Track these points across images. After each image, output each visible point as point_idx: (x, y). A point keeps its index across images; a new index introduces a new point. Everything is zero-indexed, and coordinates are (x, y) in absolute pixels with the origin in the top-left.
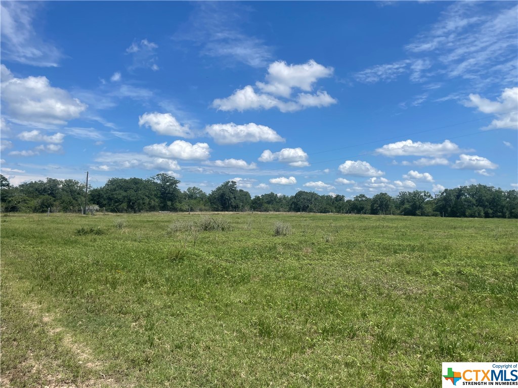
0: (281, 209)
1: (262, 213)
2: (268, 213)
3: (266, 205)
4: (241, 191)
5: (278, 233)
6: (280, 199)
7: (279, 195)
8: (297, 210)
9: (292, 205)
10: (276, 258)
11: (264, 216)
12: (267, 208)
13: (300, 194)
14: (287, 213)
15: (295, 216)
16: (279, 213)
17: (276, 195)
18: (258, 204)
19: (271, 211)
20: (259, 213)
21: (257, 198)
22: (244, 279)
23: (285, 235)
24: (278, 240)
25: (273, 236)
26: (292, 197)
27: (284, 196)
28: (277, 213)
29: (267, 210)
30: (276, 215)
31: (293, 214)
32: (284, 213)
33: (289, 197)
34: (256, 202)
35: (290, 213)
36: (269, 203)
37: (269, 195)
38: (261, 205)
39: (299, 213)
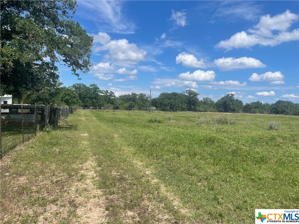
0: (265, 112)
1: (252, 114)
2: (255, 114)
3: (254, 109)
4: (237, 100)
5: (271, 128)
6: (264, 105)
7: (263, 103)
8: (277, 113)
9: (272, 109)
10: (279, 145)
11: (253, 116)
12: (254, 111)
13: (279, 102)
14: (270, 115)
15: (276, 117)
16: (264, 114)
17: (261, 103)
18: (248, 109)
19: (257, 113)
20: (249, 114)
21: (248, 105)
22: (263, 160)
23: (277, 130)
24: (274, 133)
25: (268, 130)
26: (273, 105)
27: (267, 104)
28: (262, 114)
29: (254, 112)
30: (261, 116)
31: (274, 115)
32: (267, 115)
33: (270, 104)
34: (247, 107)
35: (271, 115)
36: (256, 108)
37: (256, 103)
38: (250, 109)
39: (278, 115)
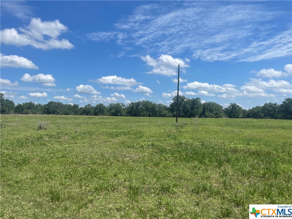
0: (37, 113)
1: (24, 115)
2: (28, 115)
3: (27, 110)
4: (7, 100)
5: (40, 128)
6: (37, 106)
7: (36, 103)
8: (49, 113)
9: (45, 110)
10: (44, 144)
11: (26, 117)
12: (27, 112)
13: (51, 103)
14: (42, 115)
15: (48, 117)
16: (36, 115)
17: (34, 103)
18: (20, 110)
19: (30, 114)
20: (21, 115)
21: (20, 106)
22: (25, 161)
23: (46, 129)
24: (42, 132)
25: (37, 130)
26: (45, 105)
27: (40, 105)
28: (35, 115)
29: (27, 113)
30: (34, 116)
31: (46, 115)
32: (40, 115)
33: (43, 105)
34: (19, 108)
35: (44, 115)
36: (28, 108)
37: (28, 103)
38: (23, 110)
39: (50, 115)
